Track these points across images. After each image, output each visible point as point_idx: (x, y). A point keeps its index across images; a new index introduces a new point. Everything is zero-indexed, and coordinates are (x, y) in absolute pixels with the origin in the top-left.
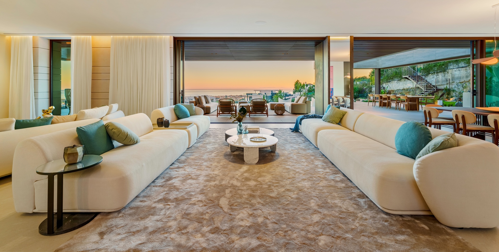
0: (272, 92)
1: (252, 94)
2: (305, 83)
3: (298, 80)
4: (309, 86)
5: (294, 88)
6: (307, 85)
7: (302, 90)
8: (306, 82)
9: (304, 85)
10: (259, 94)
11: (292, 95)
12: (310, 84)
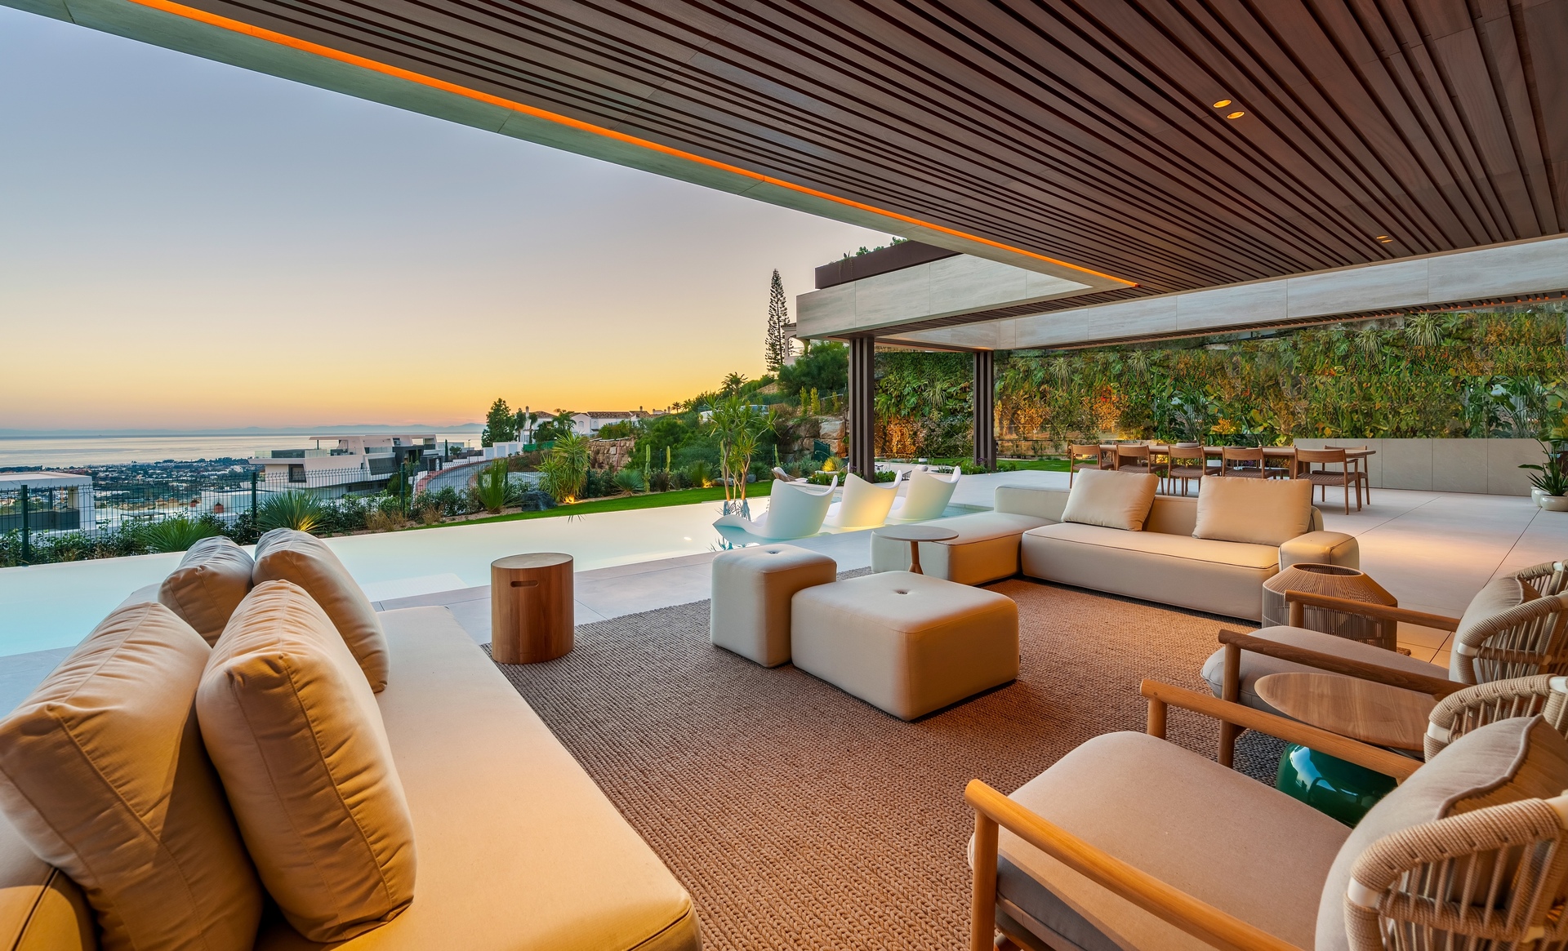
0: (395, 443)
1: (301, 454)
2: (524, 411)
3: (500, 400)
4: (540, 421)
5: (487, 428)
6: (534, 418)
7: (516, 433)
8: (527, 408)
9: (521, 417)
10: (338, 452)
11: (480, 453)
12: (544, 414)
